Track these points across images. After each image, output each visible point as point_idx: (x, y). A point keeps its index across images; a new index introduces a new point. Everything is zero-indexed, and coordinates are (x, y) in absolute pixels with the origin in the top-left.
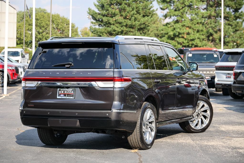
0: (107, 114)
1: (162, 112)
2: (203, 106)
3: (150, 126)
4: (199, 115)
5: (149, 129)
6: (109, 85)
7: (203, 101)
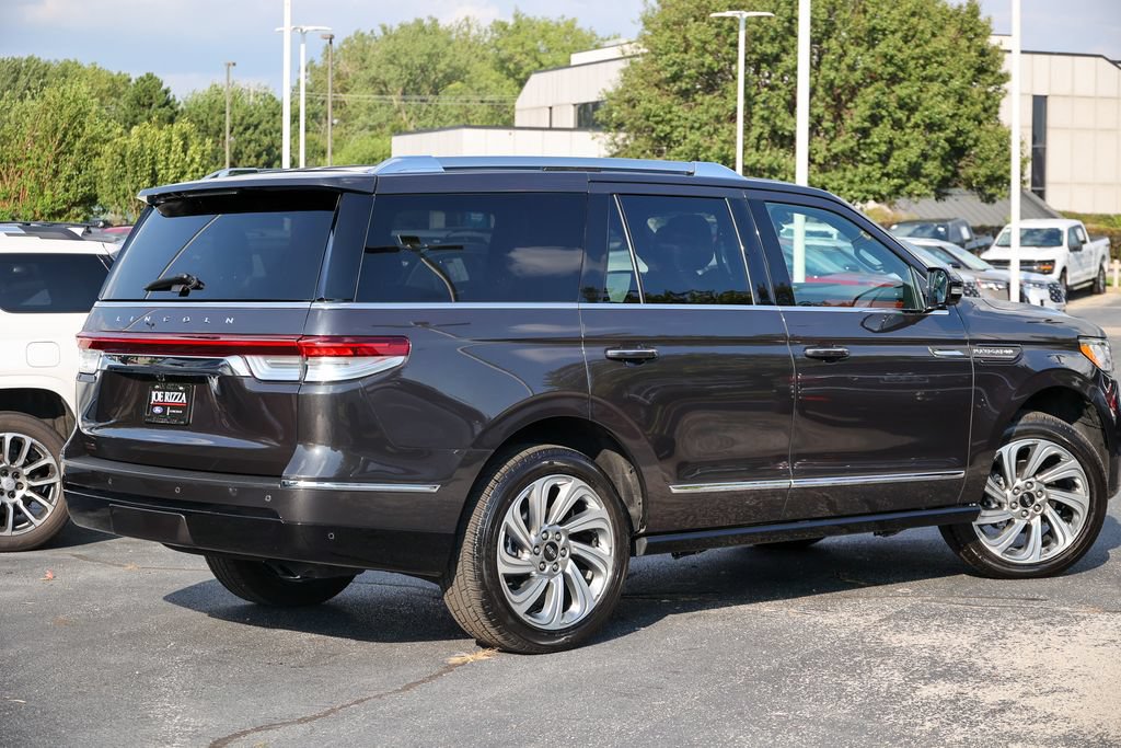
0: (268, 498)
1: (674, 491)
2: (1052, 461)
3: (575, 551)
4: (1032, 500)
5: (571, 562)
6: (280, 370)
7: (1049, 437)
